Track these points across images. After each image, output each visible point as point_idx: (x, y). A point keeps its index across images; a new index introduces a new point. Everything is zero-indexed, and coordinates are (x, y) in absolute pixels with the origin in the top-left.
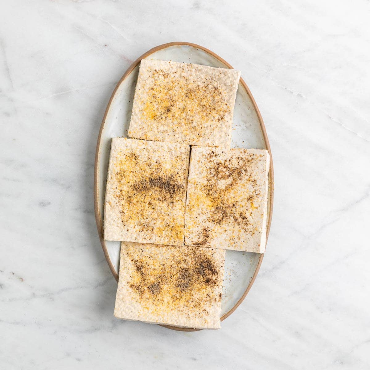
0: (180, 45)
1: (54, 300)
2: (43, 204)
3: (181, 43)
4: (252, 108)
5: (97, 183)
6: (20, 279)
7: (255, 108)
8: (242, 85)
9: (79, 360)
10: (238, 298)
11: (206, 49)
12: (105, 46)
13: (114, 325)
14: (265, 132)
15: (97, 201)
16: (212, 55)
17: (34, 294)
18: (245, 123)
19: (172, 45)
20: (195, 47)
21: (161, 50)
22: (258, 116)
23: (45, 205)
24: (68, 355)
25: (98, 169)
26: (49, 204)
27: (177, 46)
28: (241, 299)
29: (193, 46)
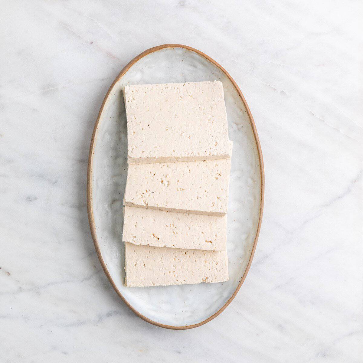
0: (174, 47)
1: (40, 294)
2: (30, 199)
3: (175, 45)
4: (244, 110)
5: (91, 183)
6: (7, 273)
7: (247, 110)
8: (234, 87)
9: (65, 353)
10: (228, 297)
11: (199, 51)
12: (92, 43)
13: (100, 319)
14: (256, 134)
15: (90, 200)
16: (205, 57)
17: (20, 288)
18: (237, 124)
19: (166, 47)
20: (189, 49)
21: (155, 52)
22: (250, 117)
23: (32, 200)
24: (55, 348)
25: (91, 168)
26: (36, 199)
27: (171, 48)
28: (231, 298)
29: (187, 49)
